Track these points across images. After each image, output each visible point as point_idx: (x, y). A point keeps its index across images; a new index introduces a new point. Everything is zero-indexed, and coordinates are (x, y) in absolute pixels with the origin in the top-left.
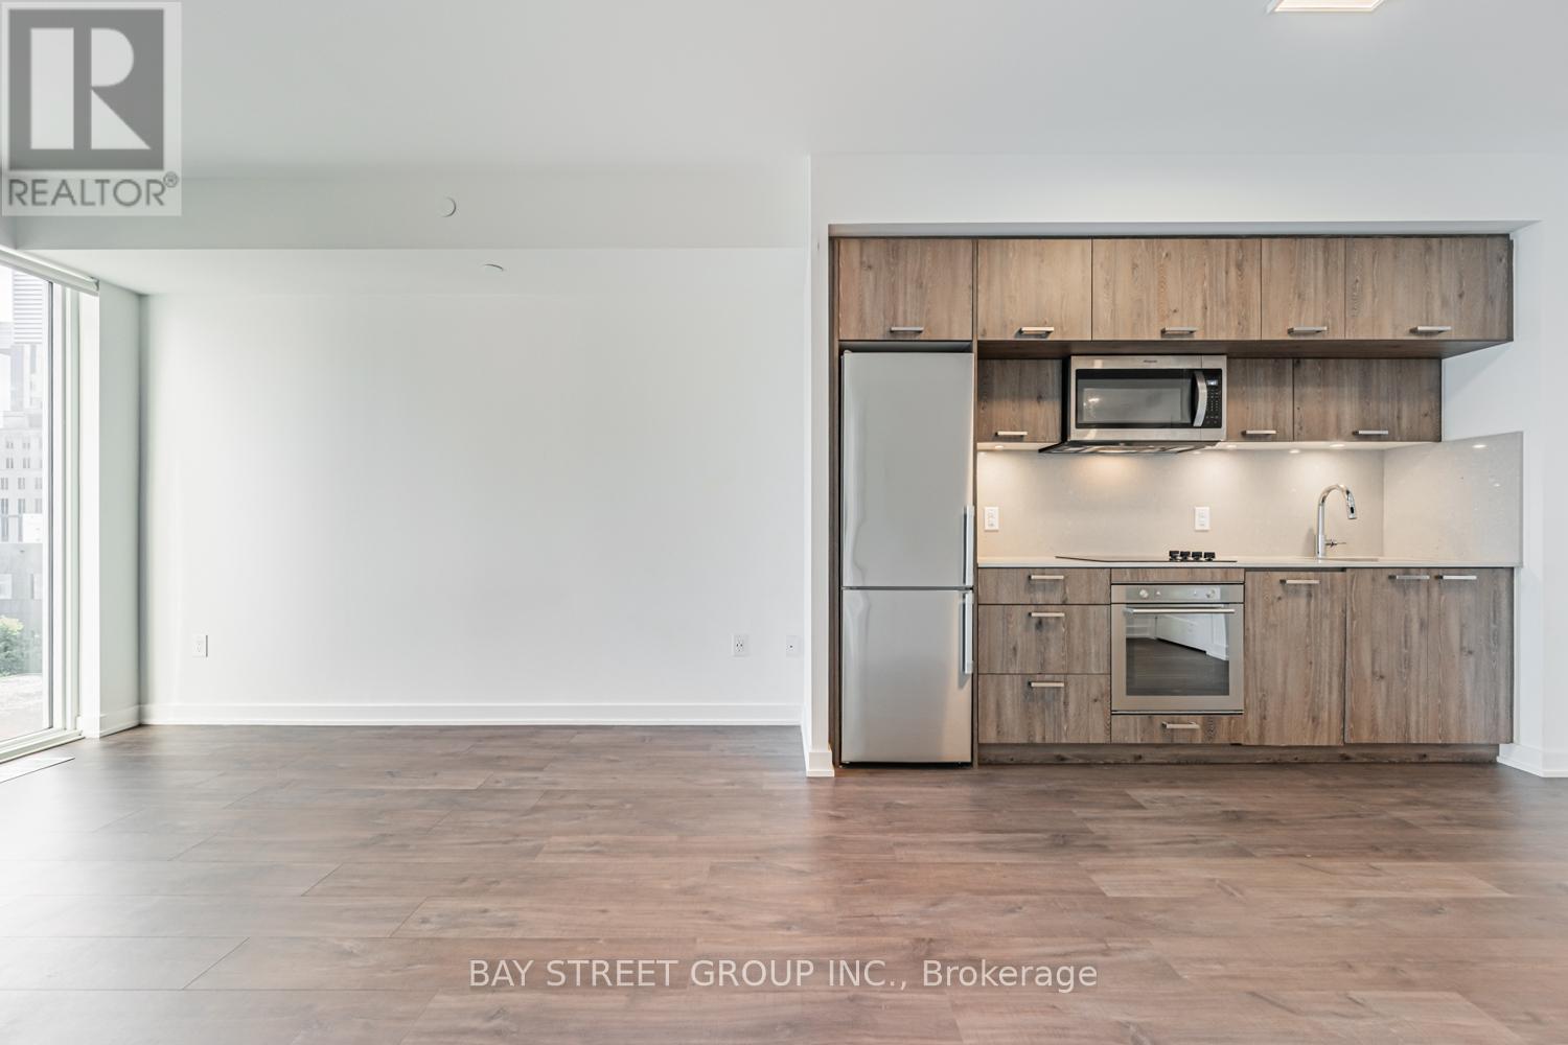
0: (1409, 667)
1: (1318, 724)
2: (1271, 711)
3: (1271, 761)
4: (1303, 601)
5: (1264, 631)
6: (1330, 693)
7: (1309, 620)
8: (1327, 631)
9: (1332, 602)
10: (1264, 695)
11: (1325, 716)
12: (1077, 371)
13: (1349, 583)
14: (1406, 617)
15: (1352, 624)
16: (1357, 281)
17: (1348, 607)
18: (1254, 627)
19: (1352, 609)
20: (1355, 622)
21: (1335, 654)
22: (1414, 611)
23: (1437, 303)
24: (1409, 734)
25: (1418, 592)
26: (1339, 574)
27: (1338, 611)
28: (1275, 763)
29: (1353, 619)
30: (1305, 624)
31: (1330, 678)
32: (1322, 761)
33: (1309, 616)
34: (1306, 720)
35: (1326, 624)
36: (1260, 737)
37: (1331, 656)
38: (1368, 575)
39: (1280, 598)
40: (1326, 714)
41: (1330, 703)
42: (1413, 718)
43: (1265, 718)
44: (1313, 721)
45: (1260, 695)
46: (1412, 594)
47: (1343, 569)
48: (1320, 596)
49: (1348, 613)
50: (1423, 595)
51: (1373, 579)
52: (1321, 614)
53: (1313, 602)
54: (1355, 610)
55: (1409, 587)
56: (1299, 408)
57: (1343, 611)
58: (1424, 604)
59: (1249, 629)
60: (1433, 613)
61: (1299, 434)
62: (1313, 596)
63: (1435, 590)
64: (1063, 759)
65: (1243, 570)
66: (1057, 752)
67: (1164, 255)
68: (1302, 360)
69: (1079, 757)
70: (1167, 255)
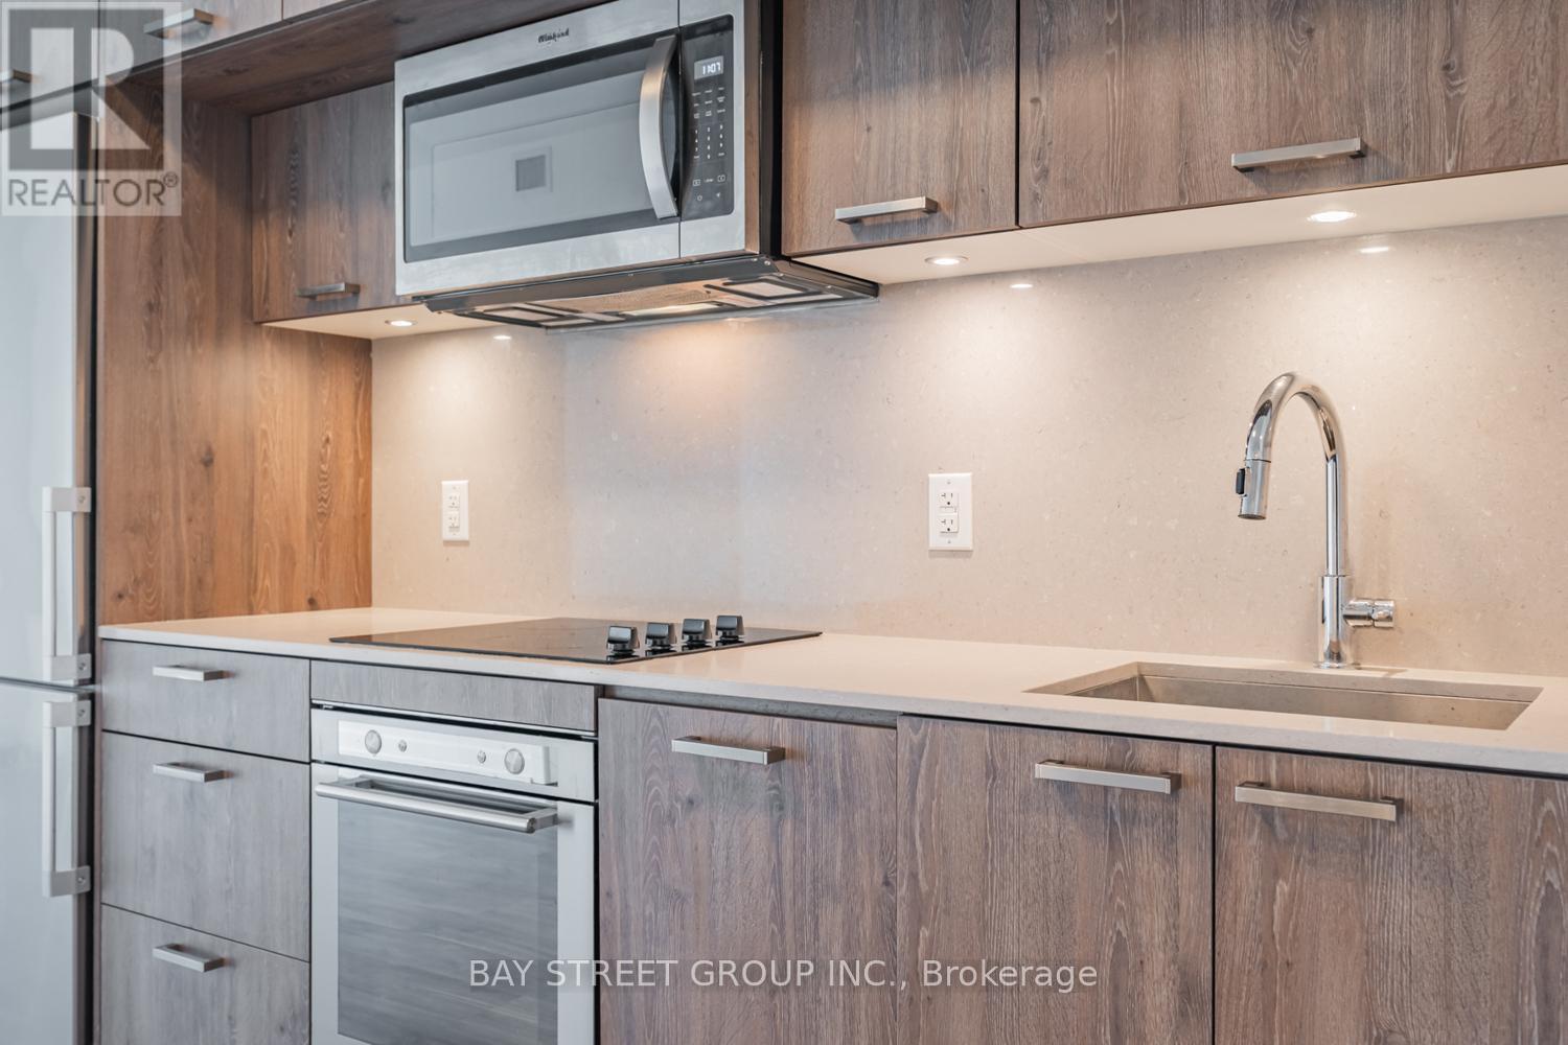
4: (758, 823)
5: (649, 909)
9: (850, 840)
12: (407, 103)
13: (903, 776)
14: (1119, 947)
17: (903, 866)
19: (914, 876)
20: (924, 925)
22: (1152, 926)
25: (1168, 845)
27: (869, 878)
29: (918, 919)
33: (776, 878)
35: (832, 918)
38: (972, 745)
39: (690, 803)
47: (885, 722)
48: (809, 811)
49: (903, 891)
50: (1192, 868)
52: (815, 881)
53: (788, 827)
54: (924, 886)
55: (1131, 818)
56: (1035, 101)
57: (887, 883)
58: (1194, 901)
59: (609, 895)
60: (1238, 949)
61: (1036, 197)
62: (789, 806)
63: (1246, 852)
65: (593, 693)
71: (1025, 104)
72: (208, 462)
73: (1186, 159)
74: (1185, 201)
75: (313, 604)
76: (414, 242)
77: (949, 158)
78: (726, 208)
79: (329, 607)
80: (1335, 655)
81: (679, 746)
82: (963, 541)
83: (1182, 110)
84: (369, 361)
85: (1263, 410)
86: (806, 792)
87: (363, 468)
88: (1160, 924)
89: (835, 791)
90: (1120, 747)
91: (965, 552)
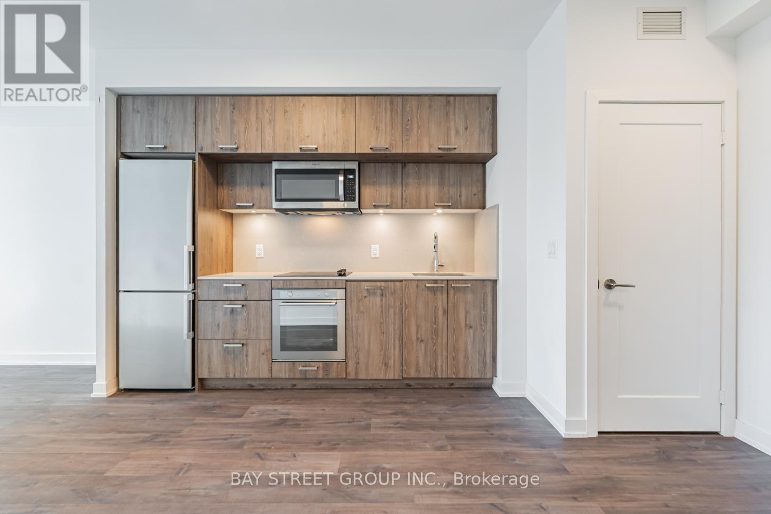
0: (437, 335)
1: (388, 366)
2: (362, 360)
3: (367, 387)
4: (378, 299)
5: (357, 315)
6: (394, 349)
7: (382, 309)
8: (392, 315)
9: (395, 299)
10: (358, 351)
11: (391, 362)
12: (276, 170)
13: (404, 288)
14: (435, 307)
15: (405, 311)
16: (409, 120)
17: (403, 302)
18: (352, 313)
19: (405, 303)
20: (407, 310)
21: (396, 328)
22: (440, 304)
23: (453, 133)
24: (437, 373)
25: (442, 293)
26: (398, 284)
27: (398, 304)
28: (370, 389)
29: (406, 308)
30: (379, 311)
31: (394, 341)
32: (396, 387)
33: (382, 306)
34: (381, 365)
35: (392, 311)
36: (356, 374)
37: (394, 329)
38: (414, 283)
39: (366, 297)
40: (392, 361)
41: (394, 355)
42: (439, 364)
43: (358, 363)
44: (385, 365)
45: (356, 350)
46: (439, 295)
47: (402, 281)
48: (387, 296)
49: (404, 305)
50: (445, 296)
51: (417, 286)
52: (389, 305)
53: (384, 298)
54: (407, 304)
55: (437, 290)
56: (405, 191)
57: (401, 304)
58: (445, 300)
59: (348, 314)
60: (450, 305)
61: (405, 205)
62: (384, 295)
63: (451, 292)
64: (252, 386)
65: (345, 281)
66: (249, 382)
67: (302, 105)
68: (407, 164)
69: (261, 385)
70: (303, 105)
71: (403, 191)
72: (212, 240)
73: (427, 202)
74: (427, 208)
75: (226, 272)
76: (277, 198)
77: (391, 197)
78: (354, 200)
79: (228, 272)
80: (437, 271)
82: (378, 256)
83: (426, 195)
84: (233, 218)
85: (436, 238)
86: (387, 293)
87: (232, 242)
88: (441, 303)
89: (392, 292)
90: (436, 281)
91: (378, 258)
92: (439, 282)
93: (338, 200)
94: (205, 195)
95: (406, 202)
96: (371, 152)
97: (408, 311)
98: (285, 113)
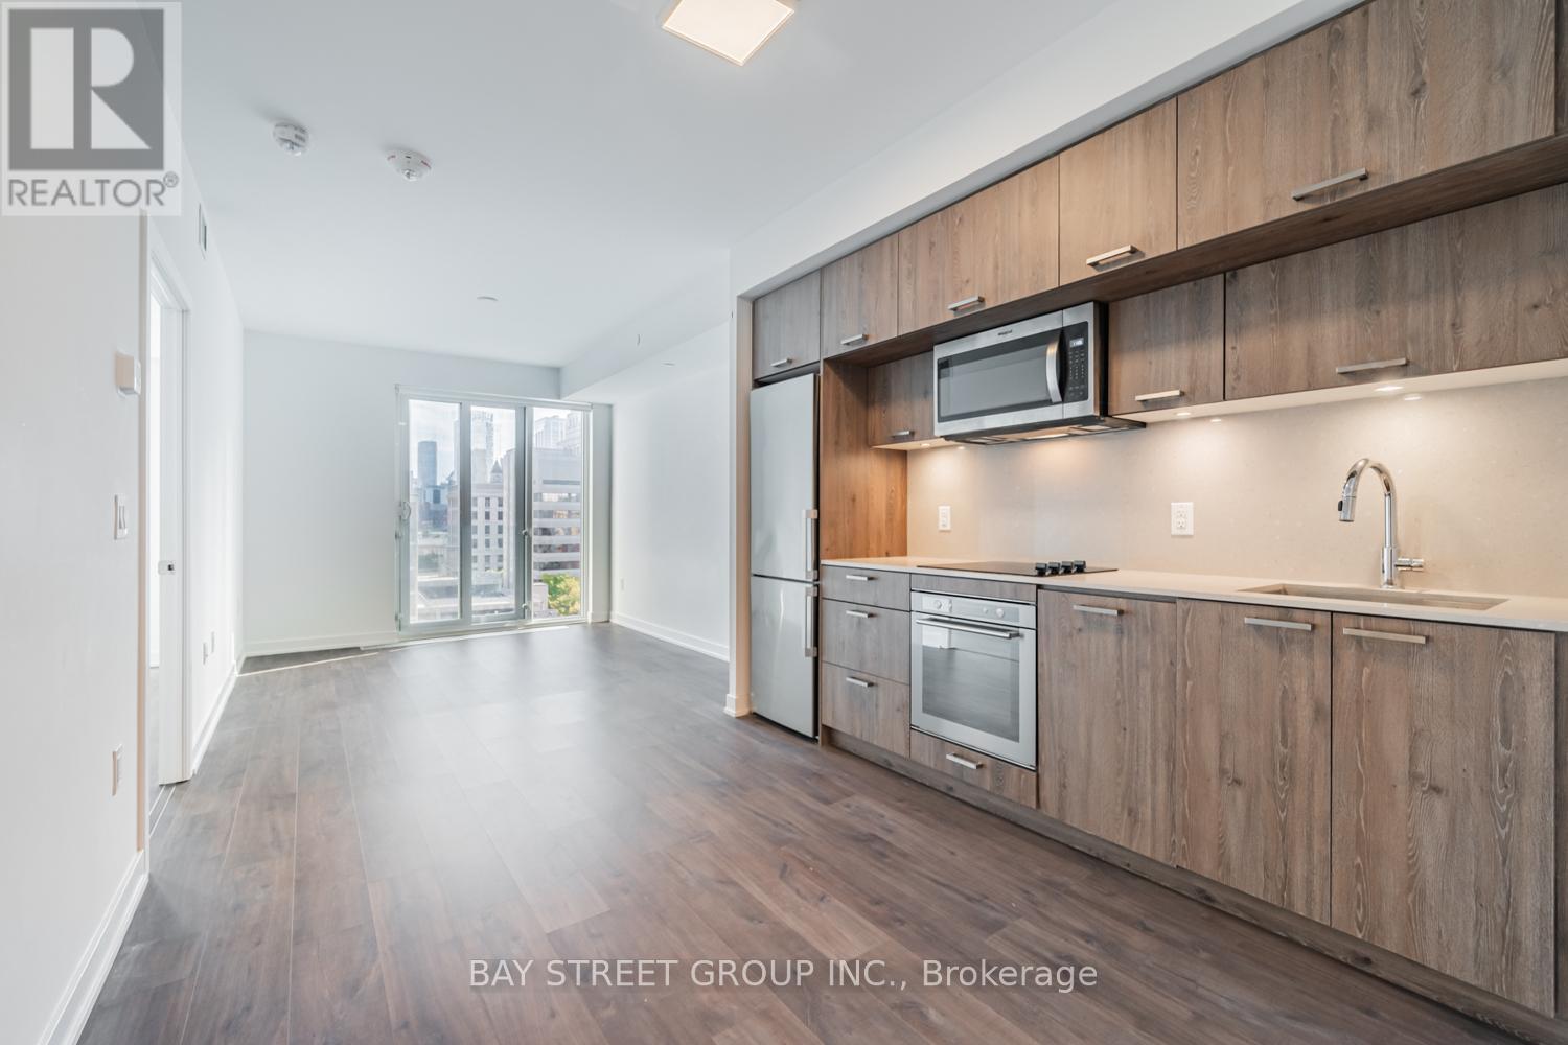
0: (1290, 778)
1: (1136, 821)
2: (1074, 780)
3: (1093, 853)
4: (1111, 639)
5: (1061, 670)
6: (1154, 781)
7: (1121, 667)
8: (1148, 688)
9: (1154, 647)
10: (1064, 757)
11: (1146, 812)
12: (939, 361)
13: (1179, 622)
14: (1285, 691)
15: (1185, 686)
16: (1197, 153)
17: (1179, 657)
18: (1048, 664)
19: (1184, 661)
20: (1189, 683)
21: (1160, 725)
22: (1301, 684)
24: (1289, 896)
25: (1309, 652)
26: (1162, 607)
27: (1163, 661)
28: (1098, 859)
29: (1186, 677)
30: (1115, 672)
31: (1154, 759)
32: (1168, 885)
33: (1120, 660)
34: (1118, 809)
35: (1145, 678)
37: (1154, 723)
38: (1212, 610)
39: (1080, 630)
40: (1149, 811)
41: (1153, 798)
42: (1299, 871)
43: (1065, 786)
44: (1129, 815)
45: (1059, 753)
46: (1297, 656)
47: (1171, 600)
48: (1135, 635)
49: (1179, 666)
50: (1321, 661)
51: (1222, 620)
52: (1137, 661)
53: (1125, 641)
54: (1189, 665)
55: (1290, 641)
56: (1234, 348)
57: (1171, 663)
58: (1322, 675)
59: (1043, 664)
60: (1344, 694)
61: (1234, 388)
62: (1125, 631)
63: (1348, 658)
64: (890, 765)
65: (1035, 587)
66: (886, 756)
67: (957, 221)
68: (1239, 271)
69: (902, 767)
70: (960, 220)
71: (1228, 349)
72: (854, 500)
73: (1311, 368)
74: (1309, 388)
75: (888, 555)
76: (942, 415)
77: (1190, 374)
78: (1085, 397)
79: (893, 556)
80: (1390, 583)
81: (1075, 607)
82: (1189, 532)
83: (1309, 349)
84: (906, 459)
85: (1352, 475)
86: (1134, 627)
87: (904, 501)
88: (1305, 683)
89: (1147, 627)
90: (1286, 612)
91: (1190, 537)
92: (1297, 614)
93: (1048, 402)
94: (838, 427)
95: (1238, 378)
96: (1094, 273)
97: (1193, 687)
98: (931, 248)
